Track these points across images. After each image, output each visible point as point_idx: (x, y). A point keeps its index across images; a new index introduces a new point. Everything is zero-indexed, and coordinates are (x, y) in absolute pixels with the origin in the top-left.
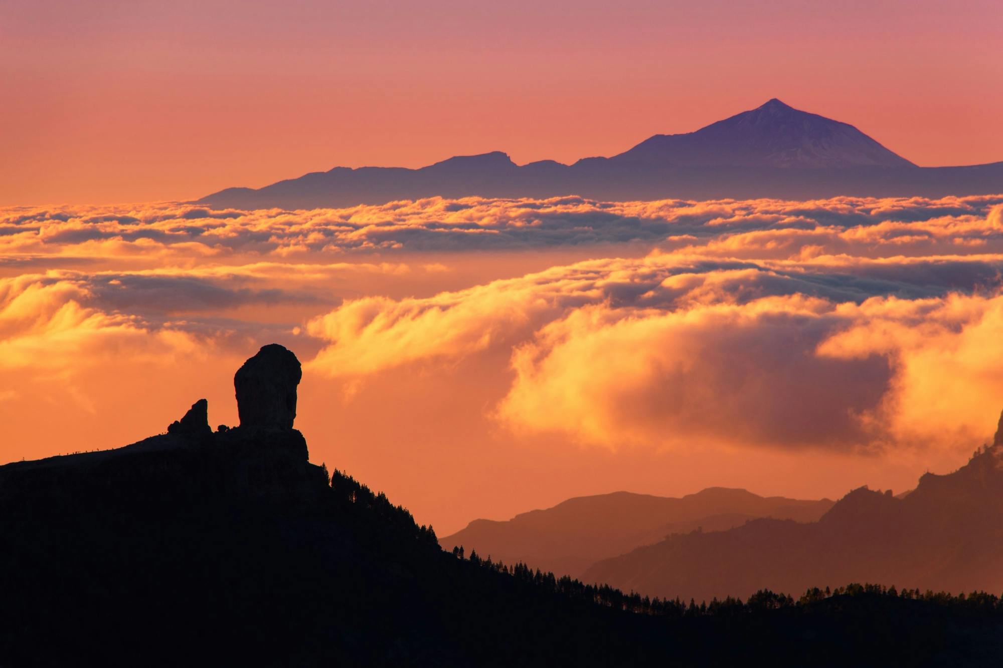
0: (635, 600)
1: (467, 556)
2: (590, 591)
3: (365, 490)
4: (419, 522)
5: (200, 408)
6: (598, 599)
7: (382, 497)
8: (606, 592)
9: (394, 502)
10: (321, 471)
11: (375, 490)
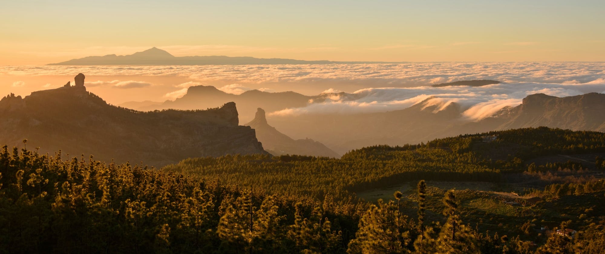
0: (136, 111)
1: (111, 105)
2: (130, 110)
3: (95, 95)
4: (103, 100)
5: (69, 83)
6: (131, 111)
7: (98, 96)
8: (132, 110)
9: (100, 97)
10: (88, 92)
11: (97, 95)
